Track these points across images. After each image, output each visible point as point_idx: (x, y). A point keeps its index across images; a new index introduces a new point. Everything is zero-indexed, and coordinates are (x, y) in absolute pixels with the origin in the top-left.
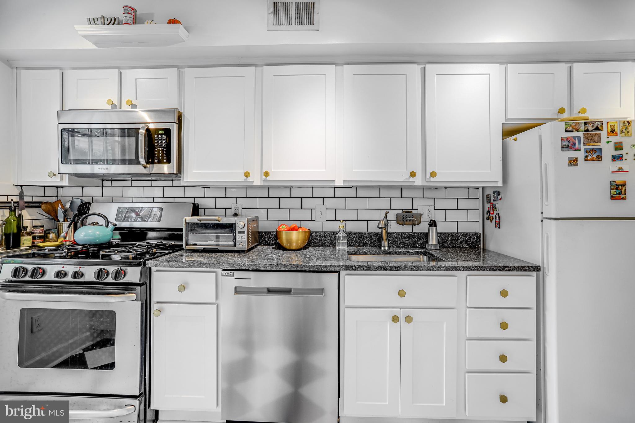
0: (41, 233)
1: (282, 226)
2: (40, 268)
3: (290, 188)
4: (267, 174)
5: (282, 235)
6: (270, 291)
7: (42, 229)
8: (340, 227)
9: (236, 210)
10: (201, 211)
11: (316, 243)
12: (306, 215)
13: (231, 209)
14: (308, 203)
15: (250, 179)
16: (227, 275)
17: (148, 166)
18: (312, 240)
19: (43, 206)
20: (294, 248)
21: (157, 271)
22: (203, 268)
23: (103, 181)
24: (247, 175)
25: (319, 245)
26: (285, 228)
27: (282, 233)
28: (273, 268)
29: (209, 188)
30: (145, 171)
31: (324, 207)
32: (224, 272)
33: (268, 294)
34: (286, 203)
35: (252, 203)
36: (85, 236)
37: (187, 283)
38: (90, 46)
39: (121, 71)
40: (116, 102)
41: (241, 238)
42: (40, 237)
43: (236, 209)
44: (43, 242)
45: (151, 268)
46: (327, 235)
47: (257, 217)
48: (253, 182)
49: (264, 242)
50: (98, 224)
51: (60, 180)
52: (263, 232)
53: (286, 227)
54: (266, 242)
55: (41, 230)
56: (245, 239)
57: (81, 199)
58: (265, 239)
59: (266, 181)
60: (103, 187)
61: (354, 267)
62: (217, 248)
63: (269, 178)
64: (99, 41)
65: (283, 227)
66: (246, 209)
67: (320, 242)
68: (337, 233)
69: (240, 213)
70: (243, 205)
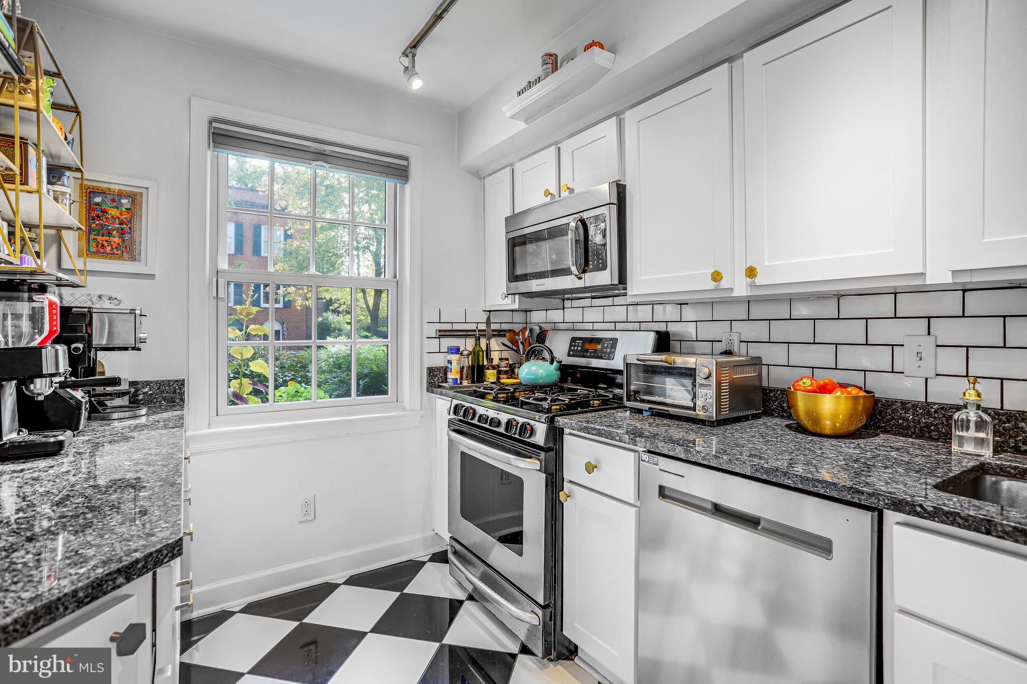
0: (505, 367)
1: (804, 380)
2: (471, 408)
3: (839, 297)
4: (751, 272)
5: (797, 401)
6: (719, 511)
7: (508, 362)
8: (964, 394)
9: (730, 344)
10: (675, 345)
11: (902, 429)
12: (879, 359)
13: (721, 341)
14: (881, 332)
15: (724, 284)
16: (648, 461)
17: (583, 275)
18: (893, 418)
19: (507, 335)
20: (828, 431)
21: (570, 434)
22: (616, 440)
23: (563, 301)
24: (716, 277)
25: (913, 433)
26: (809, 386)
27: (795, 395)
28: (721, 466)
29: (687, 304)
30: (579, 284)
31: (930, 342)
32: (645, 455)
33: (713, 514)
34: (829, 332)
35: (758, 331)
36: (527, 374)
37: (599, 461)
38: (521, 126)
39: (559, 146)
40: (554, 190)
41: (704, 397)
42: (506, 372)
43: (730, 342)
44: (508, 378)
45: (563, 429)
46: (936, 412)
47: (760, 358)
48: (731, 290)
49: (779, 410)
50: (545, 359)
51: (512, 303)
52: (778, 390)
53: (812, 384)
54: (783, 410)
55: (506, 364)
56: (711, 400)
57: (540, 327)
58: (781, 404)
59: (754, 286)
60: (563, 309)
61: (919, 509)
62: (668, 411)
63: (759, 281)
64: (529, 116)
65: (804, 383)
66: (747, 342)
67: (915, 427)
68: (958, 408)
69: (736, 349)
70: (741, 336)
